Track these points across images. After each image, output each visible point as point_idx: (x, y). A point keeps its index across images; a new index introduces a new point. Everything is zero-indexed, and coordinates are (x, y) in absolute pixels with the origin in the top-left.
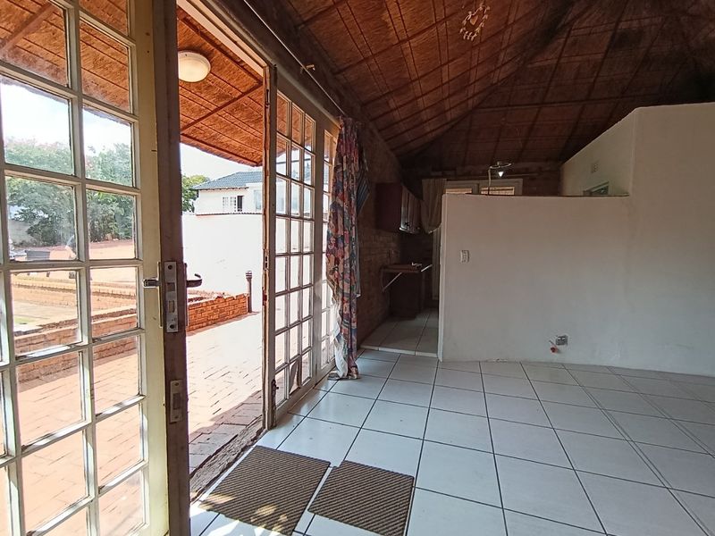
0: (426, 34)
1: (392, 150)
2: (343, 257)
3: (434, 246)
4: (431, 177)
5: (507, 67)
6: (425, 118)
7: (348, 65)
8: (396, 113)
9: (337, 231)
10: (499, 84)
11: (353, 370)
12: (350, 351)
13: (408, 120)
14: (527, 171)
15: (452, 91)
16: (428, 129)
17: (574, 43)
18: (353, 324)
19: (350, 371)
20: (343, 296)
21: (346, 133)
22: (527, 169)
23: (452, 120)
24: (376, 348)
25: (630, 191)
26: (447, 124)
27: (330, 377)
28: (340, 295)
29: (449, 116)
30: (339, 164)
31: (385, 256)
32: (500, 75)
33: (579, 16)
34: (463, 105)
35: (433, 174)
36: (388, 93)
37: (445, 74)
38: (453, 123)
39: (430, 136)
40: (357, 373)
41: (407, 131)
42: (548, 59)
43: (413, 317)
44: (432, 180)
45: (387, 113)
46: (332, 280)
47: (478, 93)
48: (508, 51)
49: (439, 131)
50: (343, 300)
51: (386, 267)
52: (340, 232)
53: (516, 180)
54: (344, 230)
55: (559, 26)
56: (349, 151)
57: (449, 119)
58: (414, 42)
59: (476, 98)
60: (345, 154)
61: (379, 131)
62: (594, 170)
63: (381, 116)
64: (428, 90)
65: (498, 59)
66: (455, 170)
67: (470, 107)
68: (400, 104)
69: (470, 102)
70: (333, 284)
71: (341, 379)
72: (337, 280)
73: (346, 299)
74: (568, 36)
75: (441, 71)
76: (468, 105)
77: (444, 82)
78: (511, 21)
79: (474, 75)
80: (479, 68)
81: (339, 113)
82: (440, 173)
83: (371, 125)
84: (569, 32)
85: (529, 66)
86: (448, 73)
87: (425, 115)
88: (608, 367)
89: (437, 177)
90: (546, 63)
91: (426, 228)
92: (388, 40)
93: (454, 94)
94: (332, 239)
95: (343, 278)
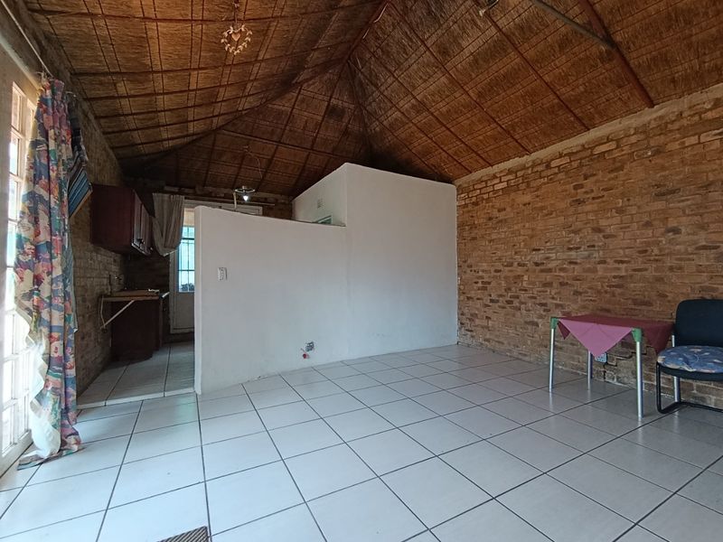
0: (180, 26)
1: (112, 148)
2: (49, 273)
3: (171, 270)
4: (166, 192)
5: (251, 99)
6: (163, 121)
7: (60, 9)
8: (125, 102)
9: (37, 234)
10: (244, 112)
11: (71, 440)
12: (65, 412)
13: (141, 117)
14: (266, 200)
15: (198, 101)
16: (165, 136)
17: (303, 101)
18: (69, 372)
19: (63, 443)
20: (51, 332)
21: (53, 98)
22: (266, 199)
23: (193, 134)
24: (103, 403)
25: (346, 223)
26: (187, 136)
27: (23, 465)
28: (45, 330)
29: (192, 128)
30: (40, 138)
31: (105, 281)
32: (245, 104)
33: (307, 80)
34: (208, 121)
35: (167, 188)
36: (117, 73)
37: (193, 80)
38: (195, 137)
39: (167, 144)
40: (78, 442)
41: (137, 129)
42: (283, 105)
43: (148, 356)
44: (166, 196)
45: (113, 97)
46: (27, 309)
47: (225, 114)
48: (255, 84)
49: (178, 141)
50: (50, 337)
51: (106, 296)
52: (44, 237)
53: (257, 207)
54: (51, 234)
55: (294, 82)
56: (58, 125)
57: (191, 131)
58: (163, 26)
59: (221, 118)
60: (53, 127)
61: (96, 118)
62: (319, 207)
63: (101, 98)
64: (171, 89)
65: (245, 88)
66: (194, 188)
67: (214, 126)
68: (132, 92)
69: (215, 120)
70: (30, 314)
71: (47, 460)
72: (37, 309)
73: (55, 335)
74: (299, 93)
75: (190, 75)
76: (212, 122)
77: (191, 88)
78: (260, 58)
79: (224, 94)
80: (229, 89)
81: (40, 68)
82: (176, 190)
83: (86, 106)
84: (300, 91)
85: (270, 106)
86: (198, 80)
87: (163, 118)
88: (341, 362)
89: (173, 193)
90: (283, 109)
91: (161, 250)
92: (129, 7)
93: (200, 106)
94: (28, 246)
95: (50, 305)
